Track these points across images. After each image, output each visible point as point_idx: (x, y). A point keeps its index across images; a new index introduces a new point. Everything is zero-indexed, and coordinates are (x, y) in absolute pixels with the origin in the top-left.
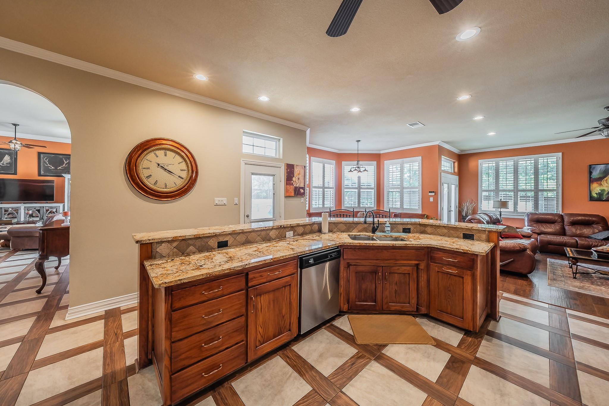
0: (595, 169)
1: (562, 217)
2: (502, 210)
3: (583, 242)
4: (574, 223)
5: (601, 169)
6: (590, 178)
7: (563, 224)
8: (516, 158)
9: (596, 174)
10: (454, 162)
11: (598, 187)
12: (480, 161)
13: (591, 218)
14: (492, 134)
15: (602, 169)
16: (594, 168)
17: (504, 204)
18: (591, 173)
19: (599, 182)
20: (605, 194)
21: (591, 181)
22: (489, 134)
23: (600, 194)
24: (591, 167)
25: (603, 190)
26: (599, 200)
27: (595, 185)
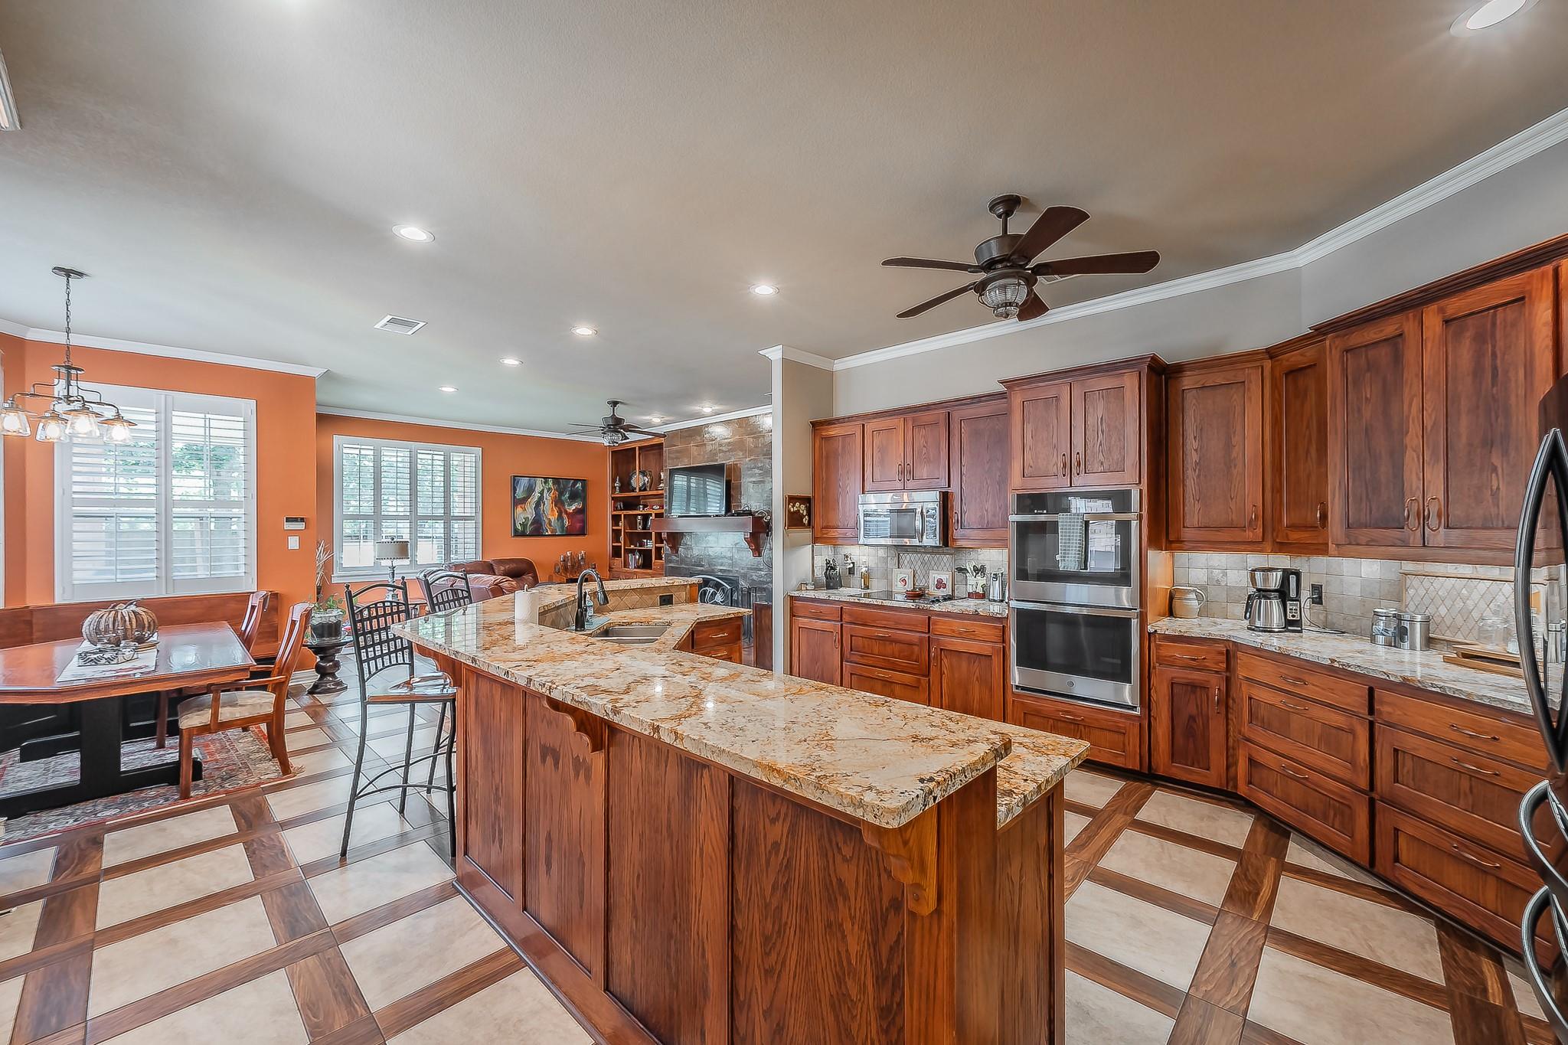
0: (518, 484)
2: (396, 563)
5: (524, 483)
6: (515, 497)
8: (414, 445)
9: (520, 493)
11: (522, 514)
12: (337, 439)
14: (448, 389)
15: (526, 485)
16: (518, 481)
17: (403, 549)
18: (515, 490)
19: (523, 506)
20: (528, 525)
21: (517, 502)
22: (443, 389)
23: (524, 525)
24: (515, 480)
25: (526, 519)
26: (523, 534)
27: (519, 510)
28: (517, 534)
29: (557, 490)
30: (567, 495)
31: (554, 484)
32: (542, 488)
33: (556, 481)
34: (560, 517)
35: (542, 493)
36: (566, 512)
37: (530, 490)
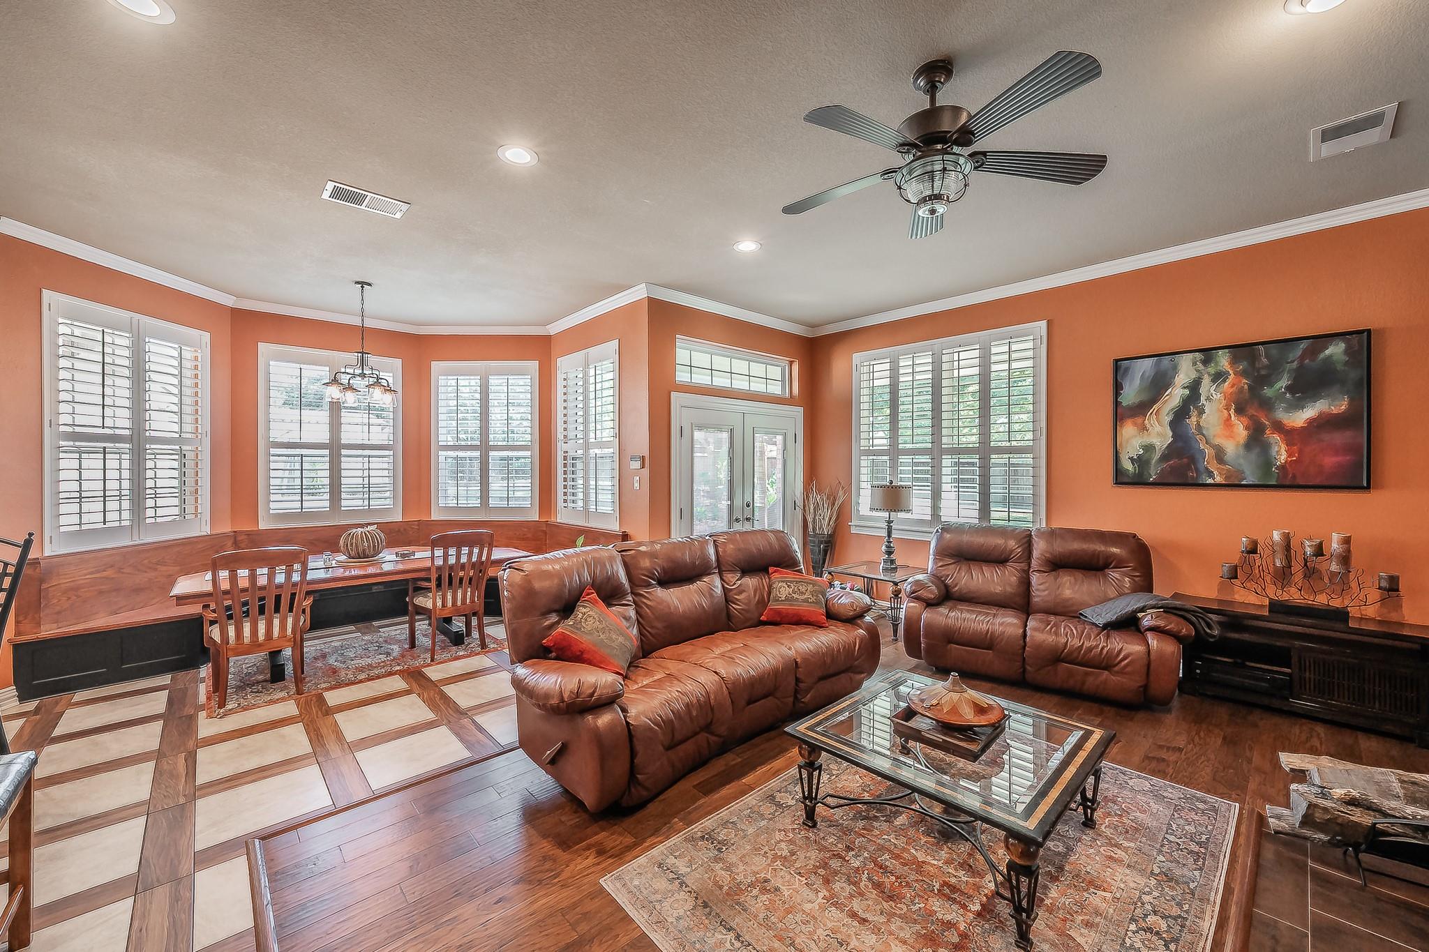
0: (1129, 376)
1: (1027, 540)
3: (1041, 635)
4: (1057, 565)
5: (1144, 372)
6: (1117, 404)
7: (1027, 568)
8: (936, 344)
9: (1130, 395)
10: (791, 363)
11: (1136, 436)
12: (857, 357)
13: (1103, 548)
15: (1147, 374)
16: (1127, 370)
18: (1118, 387)
19: (1139, 420)
20: (1154, 461)
21: (1120, 415)
23: (1141, 462)
24: (1119, 368)
25: (1149, 448)
26: (1139, 481)
27: (1128, 430)
28: (1120, 478)
29: (1244, 374)
30: (1283, 383)
31: (1234, 361)
32: (1194, 375)
33: (1243, 351)
34: (1256, 439)
35: (1194, 387)
36: (1279, 427)
37: (1159, 384)
